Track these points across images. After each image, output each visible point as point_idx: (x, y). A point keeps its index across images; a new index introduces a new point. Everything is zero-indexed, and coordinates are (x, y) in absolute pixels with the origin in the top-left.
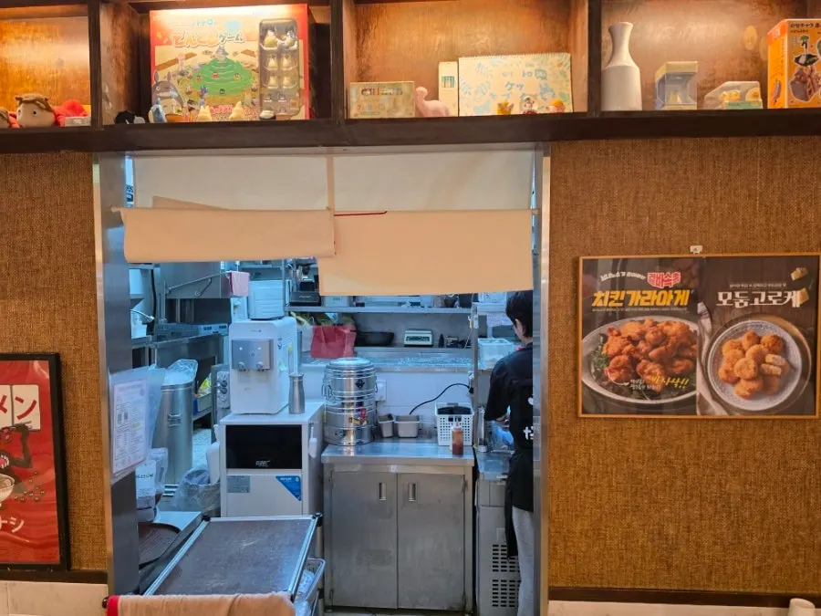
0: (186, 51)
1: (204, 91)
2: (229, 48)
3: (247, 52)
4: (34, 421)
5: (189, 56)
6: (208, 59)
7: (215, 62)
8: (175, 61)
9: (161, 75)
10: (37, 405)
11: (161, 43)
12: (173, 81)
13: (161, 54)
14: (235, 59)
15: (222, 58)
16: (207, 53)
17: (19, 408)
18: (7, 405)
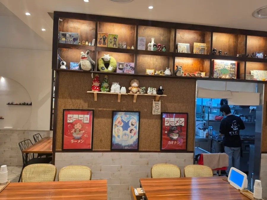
0: (219, 66)
1: (222, 73)
2: (226, 67)
3: (228, 68)
4: (183, 124)
5: (220, 67)
6: (222, 68)
7: (223, 69)
8: (218, 68)
9: (215, 70)
10: (184, 122)
11: (215, 65)
12: (217, 71)
13: (215, 67)
14: (227, 69)
15: (225, 68)
16: (222, 67)
17: (181, 122)
18: (179, 121)
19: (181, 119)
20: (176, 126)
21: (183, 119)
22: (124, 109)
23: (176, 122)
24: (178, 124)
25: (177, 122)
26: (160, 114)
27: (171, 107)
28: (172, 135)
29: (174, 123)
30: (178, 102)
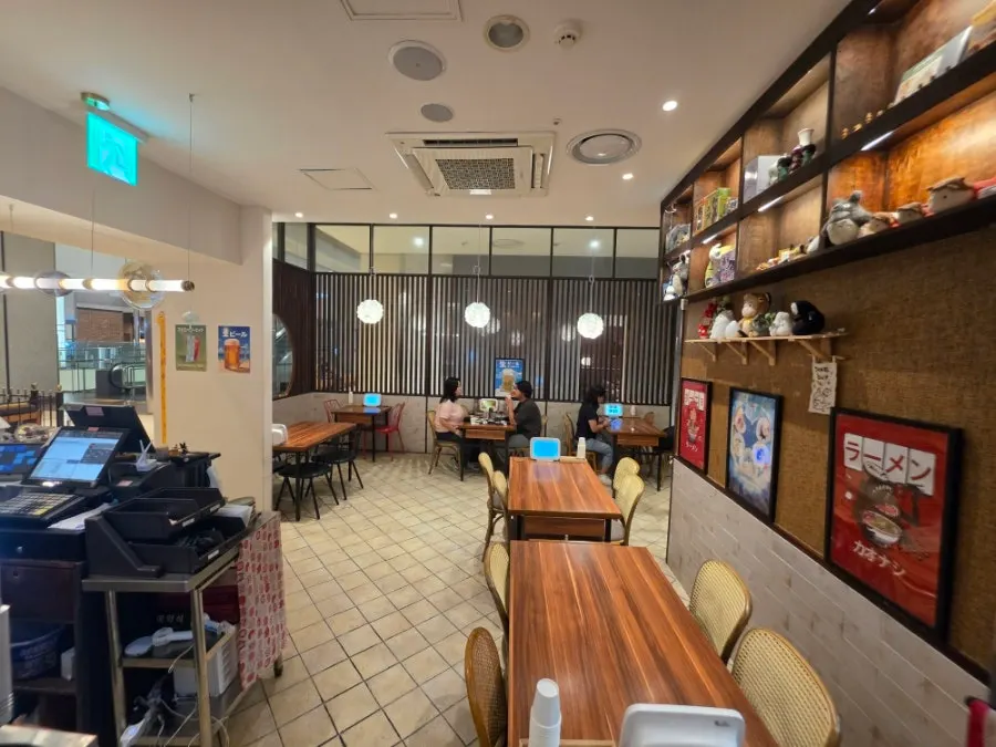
10: (931, 474)
17: (916, 472)
18: (904, 464)
19: (917, 454)
20: (888, 483)
21: (927, 460)
22: (753, 387)
23: (889, 464)
24: (898, 477)
25: (897, 464)
26: (828, 412)
27: (883, 389)
28: (873, 517)
29: (879, 463)
30: (915, 363)
